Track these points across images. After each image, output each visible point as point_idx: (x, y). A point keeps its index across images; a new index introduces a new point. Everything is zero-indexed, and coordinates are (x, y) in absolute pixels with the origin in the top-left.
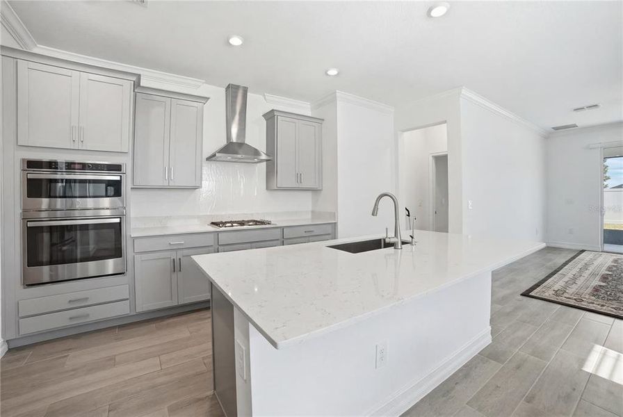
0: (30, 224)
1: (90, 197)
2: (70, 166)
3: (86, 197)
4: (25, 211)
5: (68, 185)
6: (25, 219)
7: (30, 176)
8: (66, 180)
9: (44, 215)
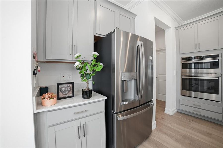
0: (183, 77)
1: (204, 69)
2: (196, 58)
3: (203, 69)
4: (182, 73)
5: (195, 64)
6: (182, 76)
7: (183, 63)
8: (195, 63)
9: (187, 74)
